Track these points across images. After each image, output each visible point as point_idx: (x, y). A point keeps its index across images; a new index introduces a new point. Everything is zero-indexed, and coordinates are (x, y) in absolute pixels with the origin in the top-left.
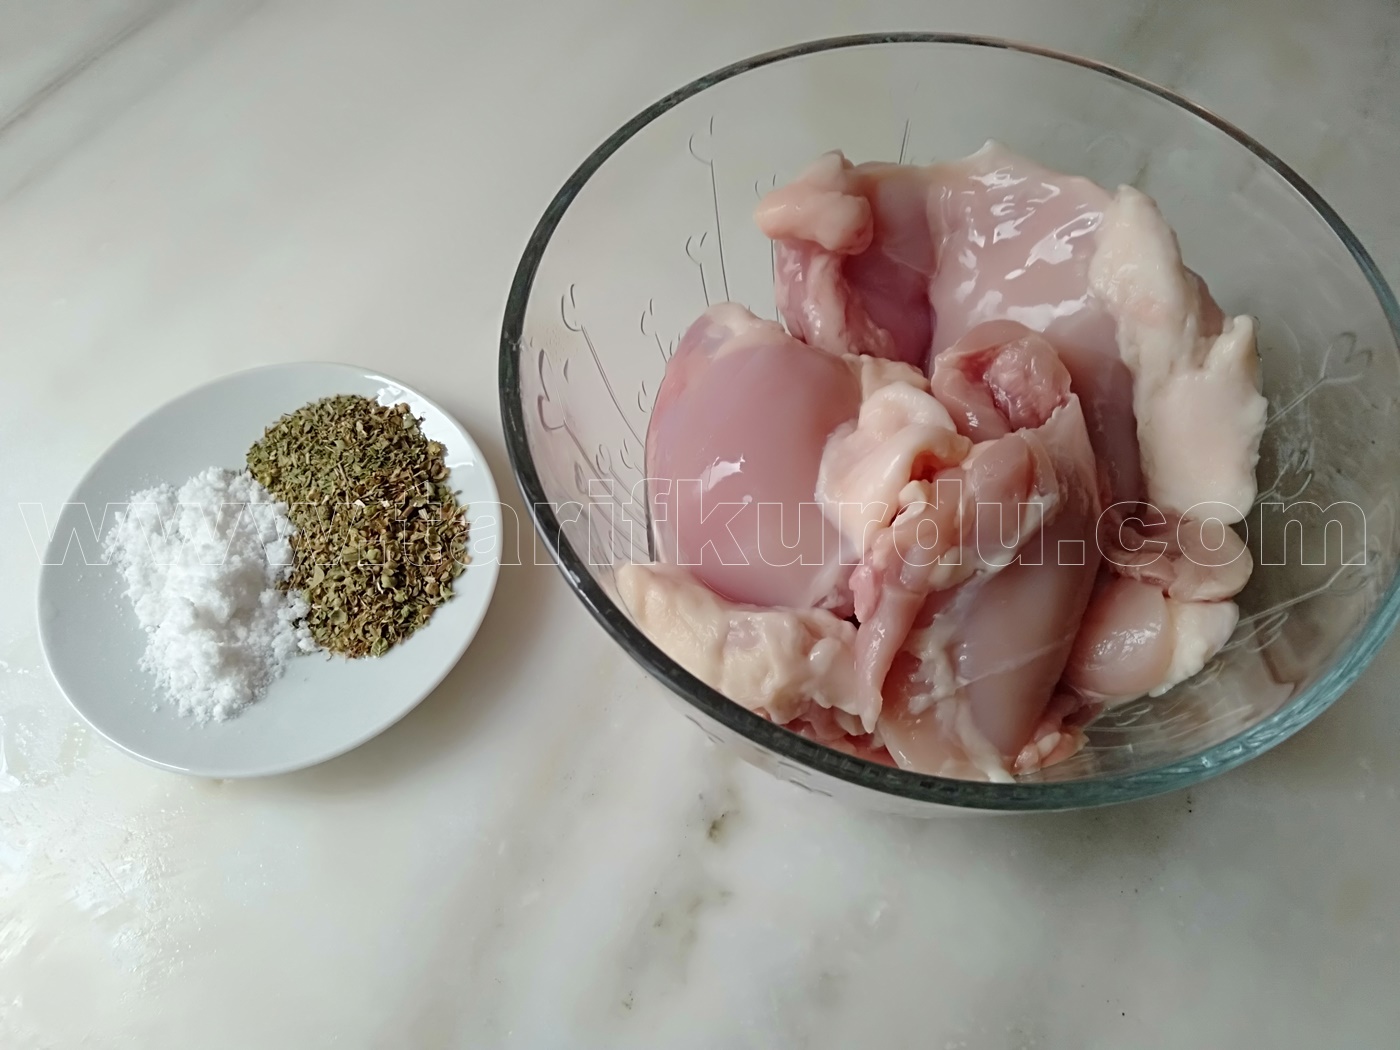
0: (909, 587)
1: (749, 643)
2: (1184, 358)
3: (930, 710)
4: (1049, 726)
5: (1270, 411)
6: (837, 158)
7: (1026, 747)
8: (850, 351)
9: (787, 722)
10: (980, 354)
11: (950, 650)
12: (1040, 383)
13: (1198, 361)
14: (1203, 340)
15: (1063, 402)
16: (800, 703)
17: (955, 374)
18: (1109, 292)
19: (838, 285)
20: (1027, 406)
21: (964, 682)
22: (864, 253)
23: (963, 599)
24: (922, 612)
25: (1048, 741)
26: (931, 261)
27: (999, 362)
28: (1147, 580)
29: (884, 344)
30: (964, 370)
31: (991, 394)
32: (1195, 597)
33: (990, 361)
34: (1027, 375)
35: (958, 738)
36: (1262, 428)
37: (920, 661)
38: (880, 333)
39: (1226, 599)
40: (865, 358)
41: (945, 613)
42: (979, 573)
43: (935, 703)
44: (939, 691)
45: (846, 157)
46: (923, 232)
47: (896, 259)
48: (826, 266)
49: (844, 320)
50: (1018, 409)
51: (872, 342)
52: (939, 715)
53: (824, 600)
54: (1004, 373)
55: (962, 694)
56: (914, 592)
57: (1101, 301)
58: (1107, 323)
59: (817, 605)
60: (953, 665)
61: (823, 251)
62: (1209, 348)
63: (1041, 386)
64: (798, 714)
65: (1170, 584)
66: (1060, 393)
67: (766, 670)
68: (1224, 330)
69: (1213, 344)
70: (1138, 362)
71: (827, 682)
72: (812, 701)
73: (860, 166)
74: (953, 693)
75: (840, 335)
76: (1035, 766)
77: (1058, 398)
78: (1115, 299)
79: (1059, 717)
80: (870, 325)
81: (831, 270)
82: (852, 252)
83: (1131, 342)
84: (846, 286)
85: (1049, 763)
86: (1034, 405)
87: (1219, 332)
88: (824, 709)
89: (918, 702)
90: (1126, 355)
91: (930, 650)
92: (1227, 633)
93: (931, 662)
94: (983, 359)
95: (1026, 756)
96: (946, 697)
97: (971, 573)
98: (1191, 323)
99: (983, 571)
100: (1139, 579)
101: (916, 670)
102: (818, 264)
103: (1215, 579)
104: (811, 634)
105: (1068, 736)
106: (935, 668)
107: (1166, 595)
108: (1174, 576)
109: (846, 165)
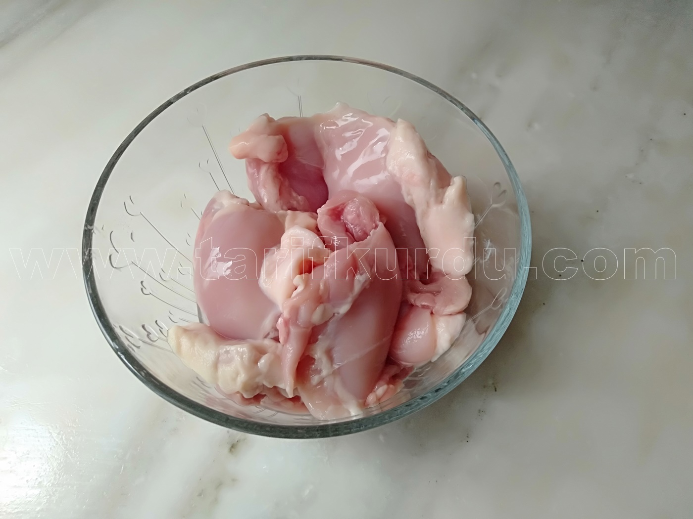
0: (302, 326)
1: (229, 361)
2: (432, 200)
3: (321, 382)
4: (381, 382)
5: (476, 220)
6: (265, 118)
7: (371, 394)
8: (282, 209)
9: (252, 397)
10: (337, 207)
11: (329, 353)
12: (365, 219)
13: (440, 200)
14: (441, 190)
15: (377, 226)
16: (257, 387)
17: (326, 217)
18: (395, 171)
19: (275, 177)
20: (361, 229)
21: (336, 367)
22: (285, 162)
23: (331, 327)
24: (312, 336)
25: (380, 390)
26: (321, 161)
27: (346, 210)
28: (424, 307)
29: (301, 203)
30: (330, 215)
31: (345, 225)
32: (444, 313)
33: (343, 210)
34: (358, 216)
35: (336, 394)
36: (473, 228)
37: (314, 359)
38: (300, 198)
39: (459, 313)
40: (289, 212)
41: (323, 335)
42: (336, 314)
43: (324, 379)
44: (324, 373)
45: (271, 116)
46: (315, 147)
47: (304, 162)
48: (268, 169)
49: (278, 194)
50: (357, 231)
51: (295, 203)
52: (325, 384)
53: (268, 334)
54: (349, 216)
55: (335, 373)
56: (305, 328)
57: (393, 176)
58: (397, 186)
59: (266, 337)
60: (331, 359)
61: (265, 163)
62: (444, 193)
63: (366, 220)
64: (257, 392)
65: (433, 307)
66: (375, 222)
67: (237, 374)
68: (451, 184)
69: (446, 191)
70: (414, 203)
71: (269, 375)
72: (264, 385)
73: (279, 120)
74: (331, 372)
75: (277, 202)
76: (375, 403)
77: (374, 225)
78: (398, 175)
79: (387, 377)
80: (294, 194)
81: (270, 170)
82: (280, 161)
83: (409, 194)
84: (280, 177)
85: (382, 400)
86: (365, 229)
87: (449, 185)
88: (270, 388)
89: (315, 379)
90: (407, 200)
91: (318, 353)
92: (459, 328)
93: (320, 359)
94: (339, 209)
95: (371, 398)
96: (328, 376)
97: (332, 315)
98: (433, 183)
99: (338, 313)
100: (420, 306)
101: (313, 364)
102: (264, 169)
103: (453, 304)
104: (259, 352)
105: (391, 386)
106: (322, 362)
107: (432, 313)
108: (435, 303)
109: (270, 120)
